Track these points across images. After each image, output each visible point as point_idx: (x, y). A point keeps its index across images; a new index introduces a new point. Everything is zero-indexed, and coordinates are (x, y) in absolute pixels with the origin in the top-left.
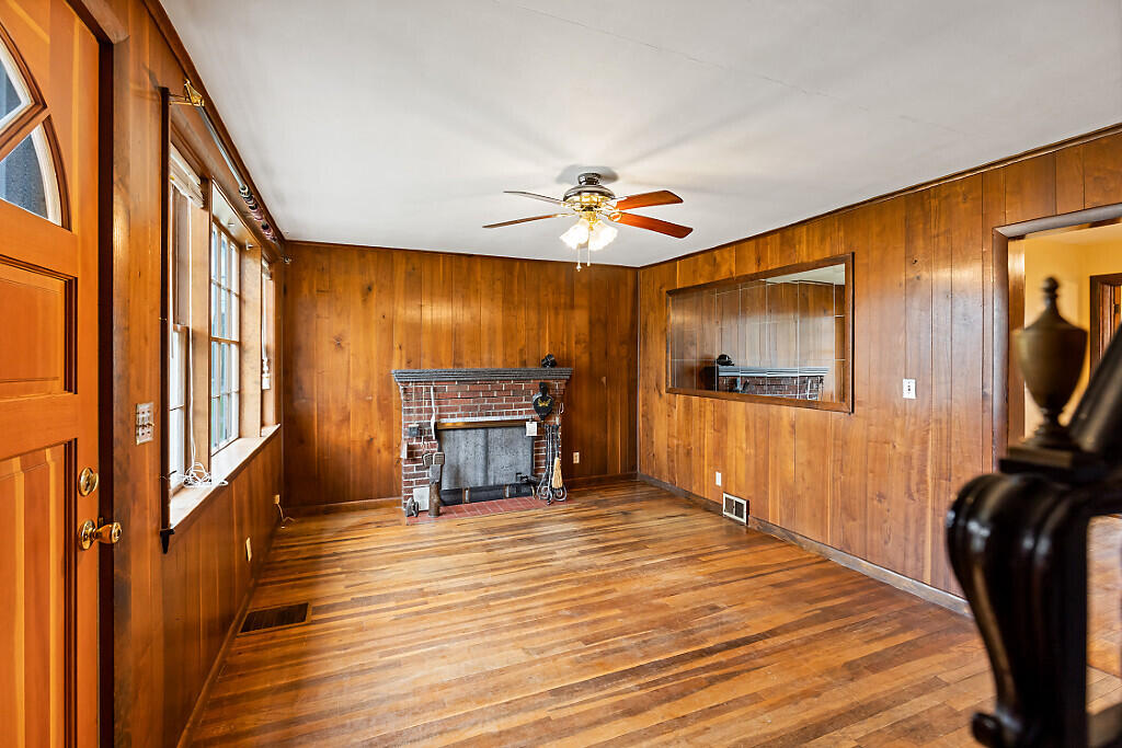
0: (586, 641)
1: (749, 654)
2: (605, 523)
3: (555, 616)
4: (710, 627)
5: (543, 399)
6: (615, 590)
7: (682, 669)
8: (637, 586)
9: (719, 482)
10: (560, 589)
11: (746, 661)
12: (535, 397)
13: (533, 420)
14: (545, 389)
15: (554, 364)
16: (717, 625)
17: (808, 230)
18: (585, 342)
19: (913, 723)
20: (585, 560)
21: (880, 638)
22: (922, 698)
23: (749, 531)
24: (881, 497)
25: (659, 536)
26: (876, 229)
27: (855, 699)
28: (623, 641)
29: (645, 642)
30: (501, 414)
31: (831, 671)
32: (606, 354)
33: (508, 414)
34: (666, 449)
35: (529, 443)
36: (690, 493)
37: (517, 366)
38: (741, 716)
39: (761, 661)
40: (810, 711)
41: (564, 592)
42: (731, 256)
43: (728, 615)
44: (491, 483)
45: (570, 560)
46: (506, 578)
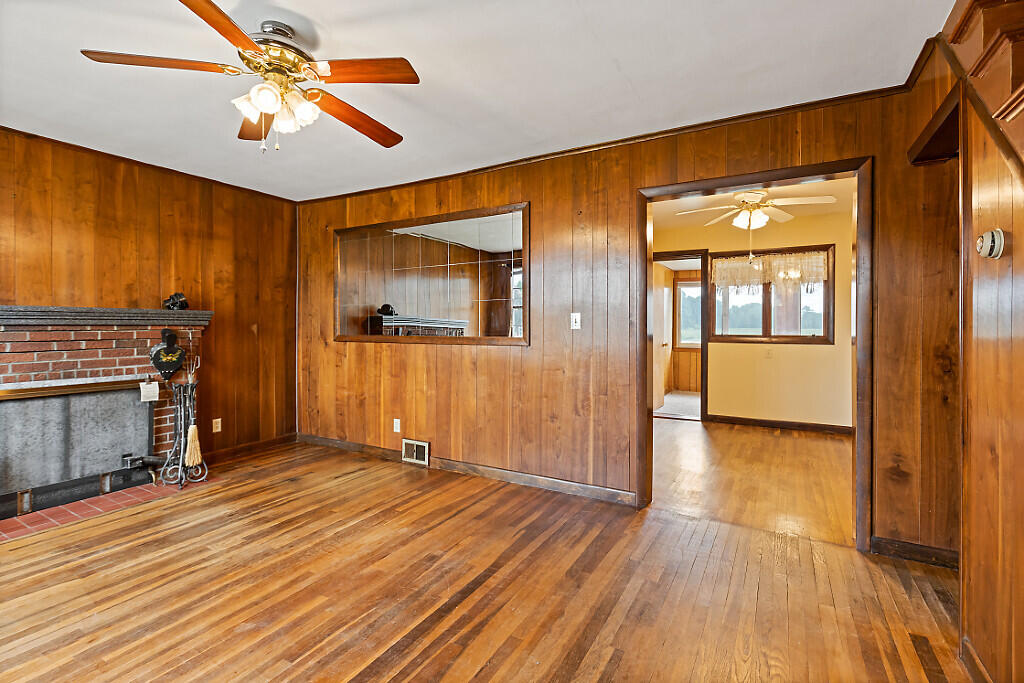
0: (291, 656)
1: (486, 596)
2: (269, 497)
3: (232, 637)
4: (436, 581)
5: (168, 351)
6: (308, 574)
7: (426, 642)
8: (337, 560)
9: (397, 428)
10: (229, 596)
11: (487, 604)
12: (154, 350)
13: (151, 380)
14: (171, 338)
15: (184, 306)
16: (442, 576)
17: (488, 177)
18: (228, 281)
19: (638, 607)
20: (257, 547)
21: (578, 541)
22: (631, 581)
23: (432, 472)
24: (553, 417)
25: (342, 496)
26: (548, 182)
27: (591, 603)
28: (343, 636)
29: (370, 626)
30: (94, 374)
31: (560, 585)
32: (257, 298)
33: (107, 374)
34: (334, 403)
35: (144, 413)
36: (364, 446)
37: (123, 306)
38: (510, 670)
39: (500, 599)
40: (565, 634)
41: (236, 598)
42: (410, 197)
43: (449, 561)
44: (76, 475)
45: (232, 553)
46: (126, 609)
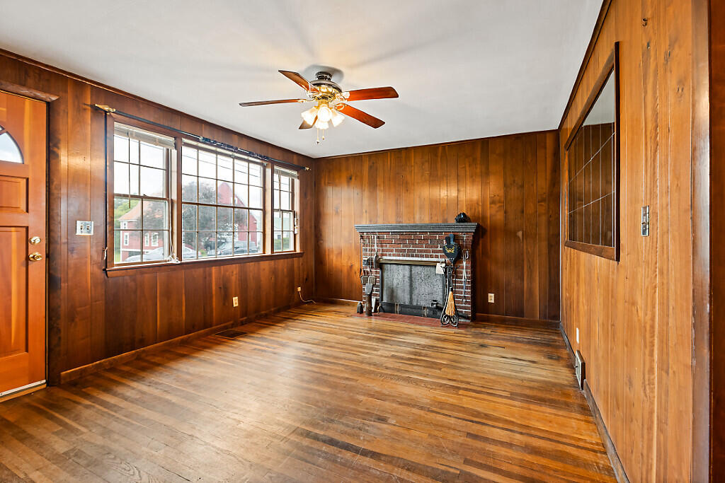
9: (578, 339)
13: (443, 262)
18: (500, 202)
30: (422, 256)
32: (522, 211)
33: (427, 256)
35: (440, 279)
37: (440, 222)
44: (415, 304)
